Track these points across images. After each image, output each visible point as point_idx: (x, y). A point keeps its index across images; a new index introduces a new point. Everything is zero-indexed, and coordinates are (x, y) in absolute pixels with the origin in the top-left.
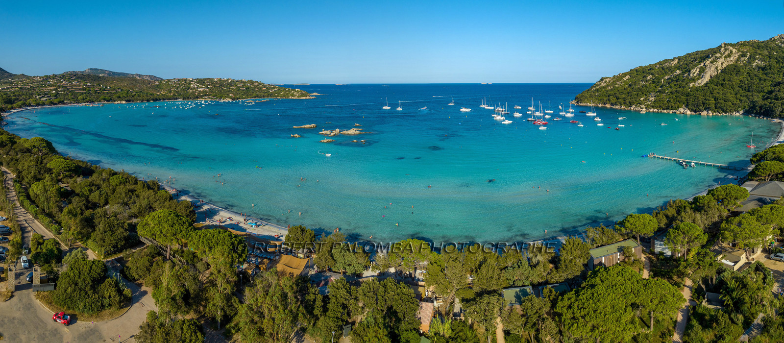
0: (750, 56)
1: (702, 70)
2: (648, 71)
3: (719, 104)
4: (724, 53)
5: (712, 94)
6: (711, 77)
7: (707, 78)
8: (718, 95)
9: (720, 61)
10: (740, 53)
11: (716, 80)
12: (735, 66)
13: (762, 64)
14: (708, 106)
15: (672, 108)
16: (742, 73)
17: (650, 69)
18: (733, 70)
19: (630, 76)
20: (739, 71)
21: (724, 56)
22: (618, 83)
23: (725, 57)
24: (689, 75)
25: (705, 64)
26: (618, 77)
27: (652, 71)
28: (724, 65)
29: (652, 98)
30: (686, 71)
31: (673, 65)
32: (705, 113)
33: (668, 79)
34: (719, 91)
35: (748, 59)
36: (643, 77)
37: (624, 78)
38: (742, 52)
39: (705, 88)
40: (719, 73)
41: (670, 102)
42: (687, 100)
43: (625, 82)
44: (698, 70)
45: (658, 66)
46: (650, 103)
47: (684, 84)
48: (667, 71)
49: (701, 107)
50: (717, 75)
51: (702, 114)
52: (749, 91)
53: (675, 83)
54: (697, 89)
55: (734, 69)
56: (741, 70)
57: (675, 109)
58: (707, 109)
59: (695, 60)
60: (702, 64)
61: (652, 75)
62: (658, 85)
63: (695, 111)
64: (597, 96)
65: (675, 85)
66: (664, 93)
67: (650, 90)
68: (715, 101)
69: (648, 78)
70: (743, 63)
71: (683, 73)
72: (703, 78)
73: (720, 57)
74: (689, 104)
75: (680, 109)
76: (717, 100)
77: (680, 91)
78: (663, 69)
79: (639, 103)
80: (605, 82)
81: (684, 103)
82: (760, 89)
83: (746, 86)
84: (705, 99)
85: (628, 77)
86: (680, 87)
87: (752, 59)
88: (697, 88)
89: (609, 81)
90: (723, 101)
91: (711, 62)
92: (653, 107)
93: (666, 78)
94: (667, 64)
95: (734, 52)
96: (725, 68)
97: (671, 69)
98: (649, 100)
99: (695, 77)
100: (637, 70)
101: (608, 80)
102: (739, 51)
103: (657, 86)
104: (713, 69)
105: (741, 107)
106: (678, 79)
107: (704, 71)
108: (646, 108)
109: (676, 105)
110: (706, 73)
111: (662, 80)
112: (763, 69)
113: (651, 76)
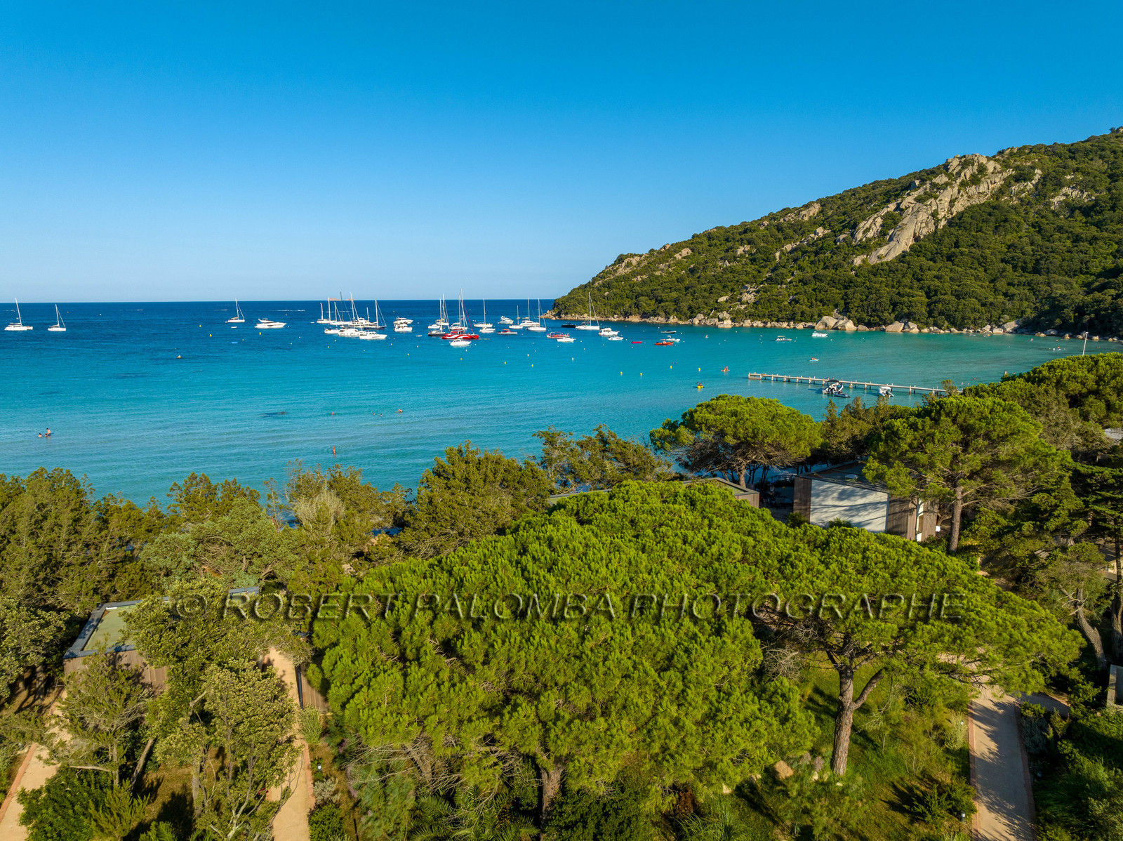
0: (1044, 178)
1: (892, 222)
2: (738, 237)
3: (940, 306)
4: (959, 174)
5: (919, 280)
6: (916, 239)
7: (904, 242)
8: (937, 282)
9: (946, 197)
10: (1011, 172)
11: (932, 246)
12: (994, 208)
13: (1085, 198)
14: (906, 310)
15: (803, 317)
16: (1014, 225)
17: (745, 232)
18: (985, 216)
19: (693, 250)
20: (1006, 220)
21: (958, 181)
22: (661, 266)
23: (963, 184)
24: (853, 235)
25: (898, 205)
26: (660, 252)
27: (749, 235)
28: (959, 207)
29: (749, 296)
30: (844, 227)
31: (806, 219)
32: (897, 327)
33: (793, 251)
34: (938, 273)
35: (1036, 186)
36: (727, 251)
37: (678, 256)
38: (1017, 168)
39: (899, 266)
40: (940, 227)
41: (797, 302)
42: (845, 297)
43: (679, 263)
44: (879, 221)
45: (766, 223)
46: (743, 307)
47: (837, 259)
48: (791, 232)
49: (886, 314)
50: (936, 232)
51: (890, 328)
52: (1036, 271)
53: (812, 258)
54: (875, 270)
55: (990, 214)
56: (1013, 216)
57: (811, 319)
58: (906, 317)
59: (871, 201)
60: (892, 207)
61: (749, 243)
62: (765, 267)
63: (869, 325)
64: (608, 298)
65: (812, 263)
66: (782, 283)
67: (745, 278)
68: (928, 297)
69: (740, 251)
70: (1020, 199)
71: (835, 233)
72: (892, 243)
73: (947, 184)
74: (851, 306)
75: (825, 318)
76: (936, 295)
77: (826, 276)
78: (779, 228)
79: (716, 309)
80: (629, 264)
81: (836, 306)
82: (1076, 265)
83: (1028, 258)
84: (899, 294)
85: (686, 252)
86: (825, 268)
87: (1049, 186)
88: (874, 267)
89: (639, 263)
90: (953, 298)
91: (919, 200)
92: (752, 316)
93: (788, 247)
94: (791, 218)
95: (991, 169)
96: (961, 215)
97: (800, 229)
98: (740, 300)
99: (870, 240)
100: (709, 236)
101: (634, 261)
102: (1007, 166)
103: (762, 270)
104: (923, 216)
105: (1010, 313)
106: (822, 248)
107: (895, 223)
108: (733, 320)
109: (815, 311)
110: (902, 228)
111: (778, 254)
112: (1087, 211)
113: (747, 248)
